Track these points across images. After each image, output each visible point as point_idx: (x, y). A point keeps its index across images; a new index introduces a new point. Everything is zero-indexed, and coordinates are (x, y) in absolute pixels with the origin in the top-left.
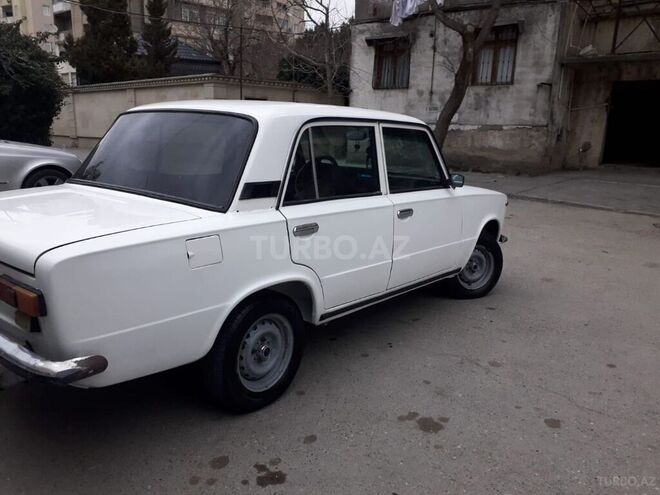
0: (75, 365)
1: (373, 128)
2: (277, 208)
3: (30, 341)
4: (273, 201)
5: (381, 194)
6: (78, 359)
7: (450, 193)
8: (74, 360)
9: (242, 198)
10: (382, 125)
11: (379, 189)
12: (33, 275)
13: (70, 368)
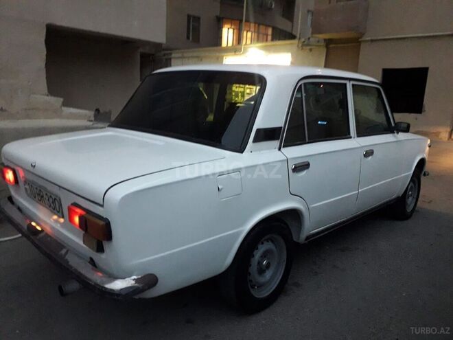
0: (134, 282)
1: (345, 85)
2: (280, 149)
3: (94, 258)
4: (276, 143)
5: (351, 137)
6: (135, 277)
7: (395, 136)
8: (133, 277)
9: (255, 141)
10: (352, 82)
11: (349, 134)
12: (102, 206)
13: (129, 285)
